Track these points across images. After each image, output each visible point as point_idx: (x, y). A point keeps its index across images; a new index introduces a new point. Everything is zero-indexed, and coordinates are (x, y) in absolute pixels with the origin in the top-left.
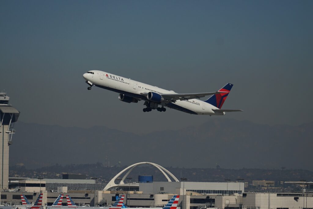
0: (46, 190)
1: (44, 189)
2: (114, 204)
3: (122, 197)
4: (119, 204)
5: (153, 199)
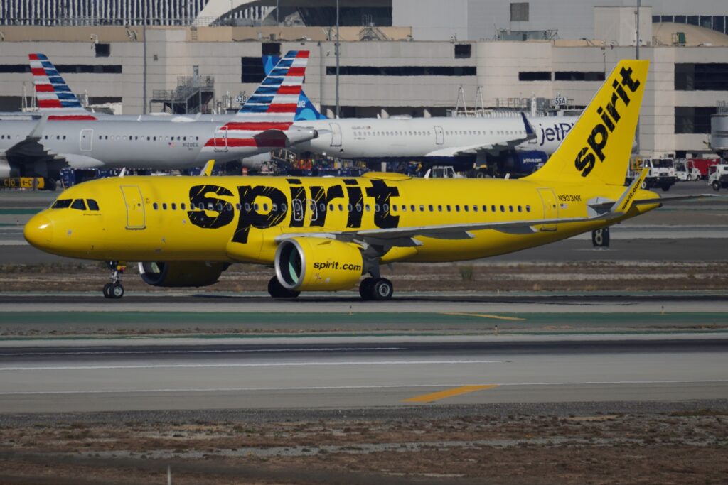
2: (253, 99)
3: (298, 62)
4: (278, 99)
5: (471, 71)
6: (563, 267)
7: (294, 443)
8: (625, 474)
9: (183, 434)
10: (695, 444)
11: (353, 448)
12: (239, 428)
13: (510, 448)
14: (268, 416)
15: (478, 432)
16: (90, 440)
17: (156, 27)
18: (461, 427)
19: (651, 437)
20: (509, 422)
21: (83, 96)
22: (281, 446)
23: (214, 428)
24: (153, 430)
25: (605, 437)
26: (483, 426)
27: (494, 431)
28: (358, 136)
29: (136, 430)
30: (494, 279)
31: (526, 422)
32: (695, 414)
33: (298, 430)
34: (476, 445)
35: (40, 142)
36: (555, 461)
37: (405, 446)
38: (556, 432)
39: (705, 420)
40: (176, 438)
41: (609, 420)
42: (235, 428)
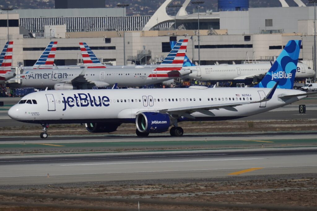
0: (21, 33)
1: (15, 30)
2: (166, 59)
3: (184, 44)
4: (176, 58)
5: (251, 46)
6: (288, 122)
7: (185, 192)
8: (314, 201)
9: (142, 189)
11: (209, 193)
12: (164, 186)
13: (269, 192)
14: (175, 181)
15: (256, 186)
16: (106, 192)
17: (129, 31)
18: (250, 184)
20: (269, 182)
21: (101, 59)
22: (181, 193)
23: (155, 186)
24: (131, 188)
25: (305, 187)
26: (259, 184)
27: (263, 186)
28: (207, 72)
29: (124, 188)
30: (261, 127)
31: (275, 182)
33: (186, 187)
34: (256, 191)
35: (84, 77)
36: (286, 197)
37: (228, 192)
38: (287, 185)
40: (140, 191)
41: (307, 180)
42: (163, 186)
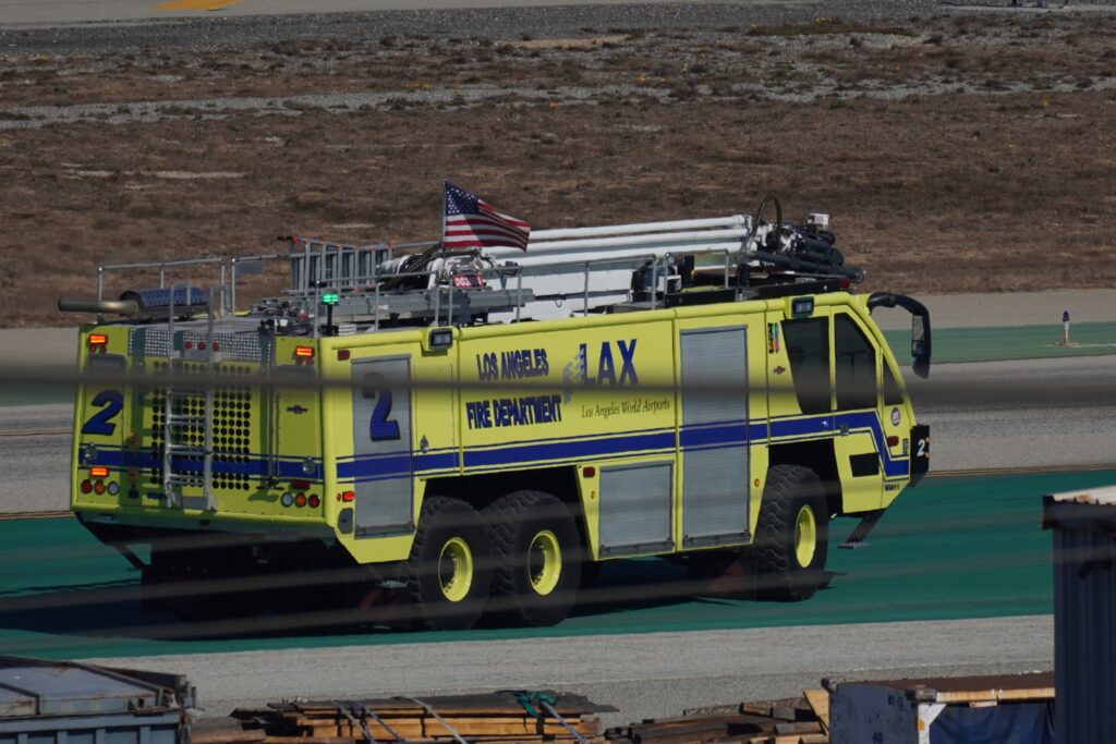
8: (611, 167)
10: (787, 97)
13: (365, 111)
15: (302, 76)
18: (268, 65)
19: (691, 83)
25: (585, 85)
26: (319, 63)
27: (341, 75)
31: (419, 52)
32: (805, 31)
34: (290, 106)
36: (460, 138)
37: (127, 111)
38: (478, 74)
39: (823, 43)
41: (606, 45)
